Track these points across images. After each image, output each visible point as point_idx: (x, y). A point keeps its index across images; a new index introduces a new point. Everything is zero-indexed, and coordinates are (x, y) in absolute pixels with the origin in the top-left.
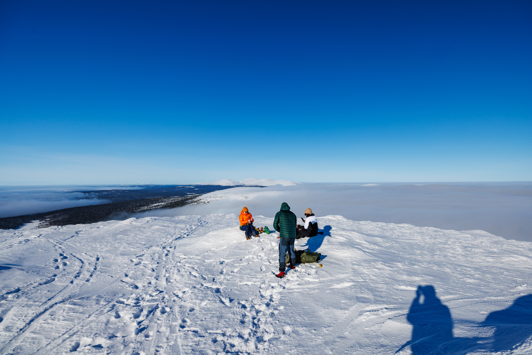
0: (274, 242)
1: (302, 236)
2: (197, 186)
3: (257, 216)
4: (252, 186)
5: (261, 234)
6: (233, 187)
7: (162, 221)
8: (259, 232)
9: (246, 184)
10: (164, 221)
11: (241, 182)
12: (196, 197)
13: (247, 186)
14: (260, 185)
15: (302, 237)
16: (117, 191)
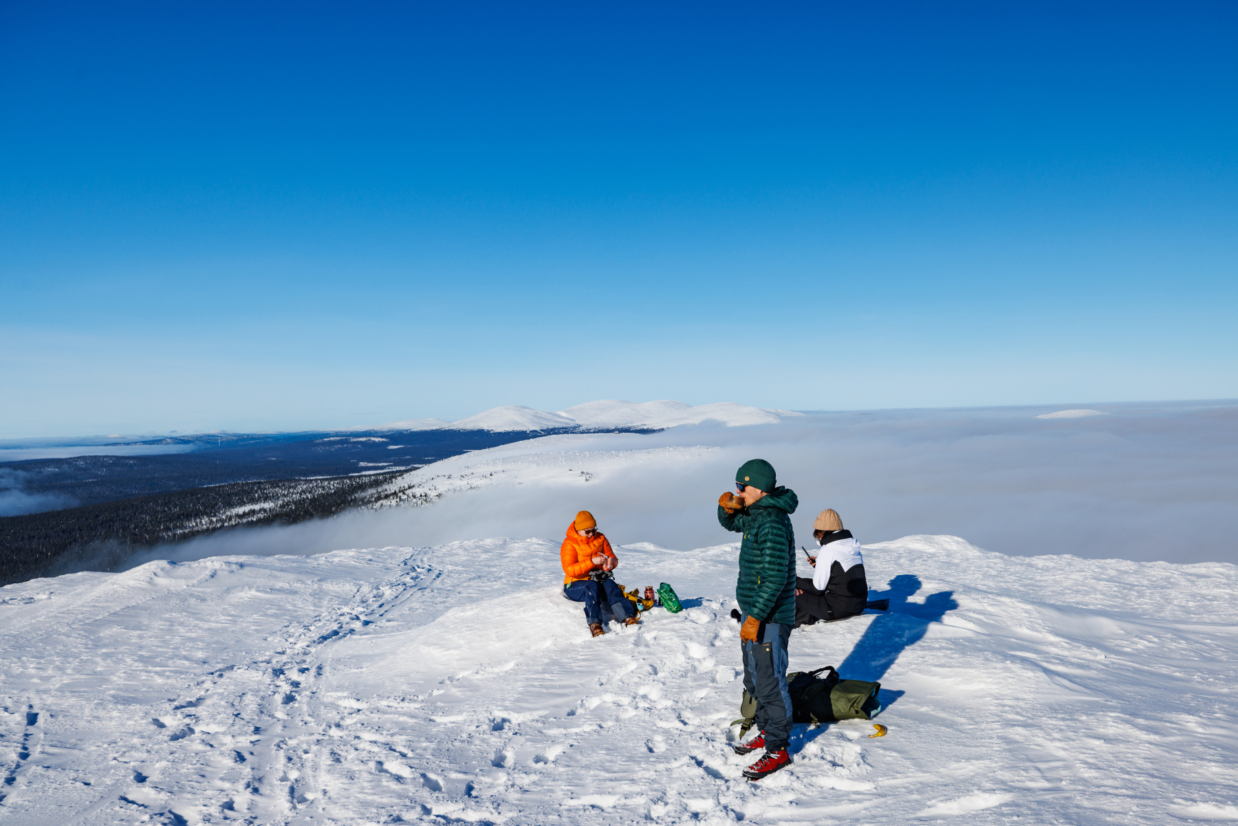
0: (699, 643)
1: (806, 619)
3: (631, 546)
4: (608, 431)
5: (645, 613)
6: (534, 435)
7: (268, 572)
8: (640, 607)
10: (275, 573)
11: (564, 417)
12: (393, 476)
13: (588, 432)
14: (637, 424)
15: (805, 623)
16: (95, 461)
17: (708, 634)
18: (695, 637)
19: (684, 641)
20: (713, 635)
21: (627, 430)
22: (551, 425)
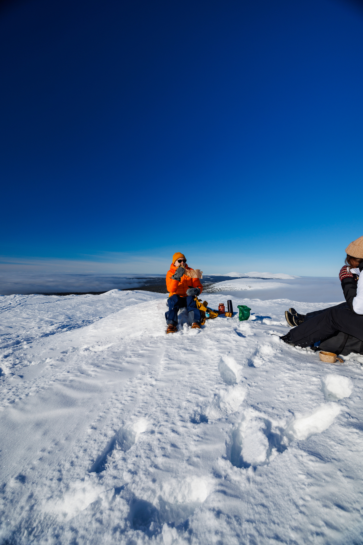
2: (212, 277)
4: (255, 278)
6: (239, 278)
8: (207, 316)
9: (250, 276)
11: (246, 275)
13: (251, 278)
14: (261, 277)
17: (248, 350)
18: (234, 351)
19: (222, 355)
20: (252, 351)
21: (259, 278)
22: (243, 276)
